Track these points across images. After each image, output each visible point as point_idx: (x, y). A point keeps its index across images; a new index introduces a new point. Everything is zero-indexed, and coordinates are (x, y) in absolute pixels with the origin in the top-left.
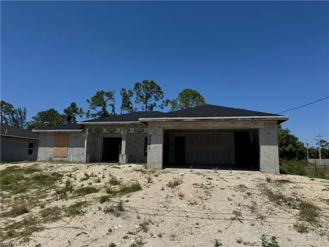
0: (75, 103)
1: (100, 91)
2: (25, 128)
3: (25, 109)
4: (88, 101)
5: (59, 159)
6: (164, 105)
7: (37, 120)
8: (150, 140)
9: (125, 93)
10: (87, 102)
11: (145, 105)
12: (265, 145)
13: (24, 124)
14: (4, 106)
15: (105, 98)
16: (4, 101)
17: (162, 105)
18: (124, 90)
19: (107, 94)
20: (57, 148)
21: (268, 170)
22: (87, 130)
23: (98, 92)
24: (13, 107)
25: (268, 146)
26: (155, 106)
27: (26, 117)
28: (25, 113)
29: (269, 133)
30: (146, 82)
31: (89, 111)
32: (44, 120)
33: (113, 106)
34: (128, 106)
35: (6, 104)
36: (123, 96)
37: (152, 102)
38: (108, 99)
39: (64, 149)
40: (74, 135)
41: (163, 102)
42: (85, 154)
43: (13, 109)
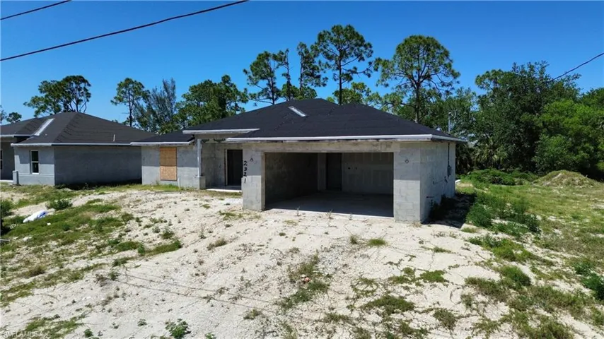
0: (227, 76)
1: (262, 52)
2: (175, 113)
3: (173, 82)
4: (245, 71)
5: (168, 183)
6: (372, 68)
7: (188, 99)
8: (246, 169)
9: (307, 52)
10: (244, 73)
11: (338, 72)
12: (400, 179)
13: (174, 106)
14: (131, 85)
15: (273, 64)
16: (130, 78)
17: (367, 69)
18: (303, 46)
19: (275, 57)
20: (164, 167)
21: (403, 218)
22: (199, 141)
23: (260, 55)
24: (143, 87)
25: (404, 181)
26: (356, 73)
27: (176, 95)
28: (174, 88)
29: (407, 161)
30: (337, 29)
31: (246, 89)
32: (199, 98)
33: (287, 75)
34: (312, 75)
35: (133, 83)
36: (304, 58)
37: (350, 67)
38: (280, 65)
39: (173, 169)
40: (182, 149)
41: (370, 63)
42: (198, 176)
43: (144, 90)
